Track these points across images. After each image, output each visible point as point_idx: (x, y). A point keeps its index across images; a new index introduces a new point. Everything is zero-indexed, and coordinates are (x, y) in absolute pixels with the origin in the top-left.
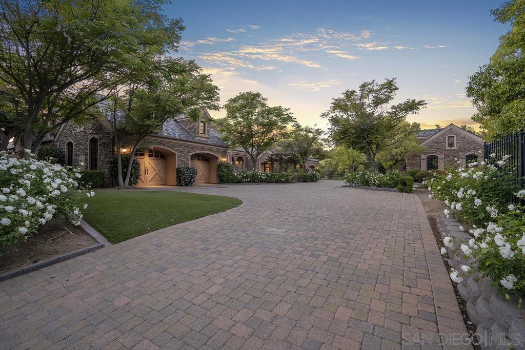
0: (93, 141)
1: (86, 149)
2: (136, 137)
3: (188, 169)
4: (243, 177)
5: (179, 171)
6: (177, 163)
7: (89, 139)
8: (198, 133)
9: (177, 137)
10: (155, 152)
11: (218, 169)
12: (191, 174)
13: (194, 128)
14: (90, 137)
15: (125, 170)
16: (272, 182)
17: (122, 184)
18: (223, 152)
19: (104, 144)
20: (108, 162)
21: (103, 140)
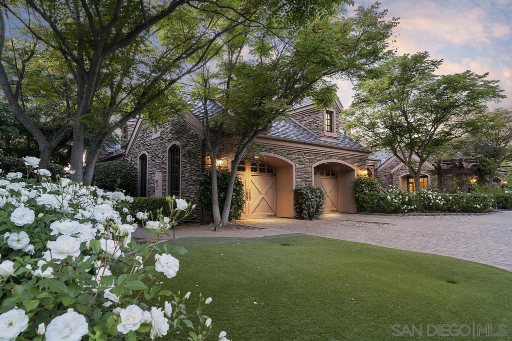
0: (174, 150)
1: (163, 163)
2: (236, 139)
3: (312, 190)
4: (404, 203)
5: (299, 195)
6: (295, 182)
7: (168, 149)
8: (323, 130)
9: (294, 138)
10: (260, 165)
11: (355, 189)
12: (318, 199)
13: (316, 123)
14: (169, 145)
15: (222, 196)
16: (454, 211)
17: (219, 219)
18: (361, 159)
19: (188, 155)
20: (195, 181)
21: (188, 148)
